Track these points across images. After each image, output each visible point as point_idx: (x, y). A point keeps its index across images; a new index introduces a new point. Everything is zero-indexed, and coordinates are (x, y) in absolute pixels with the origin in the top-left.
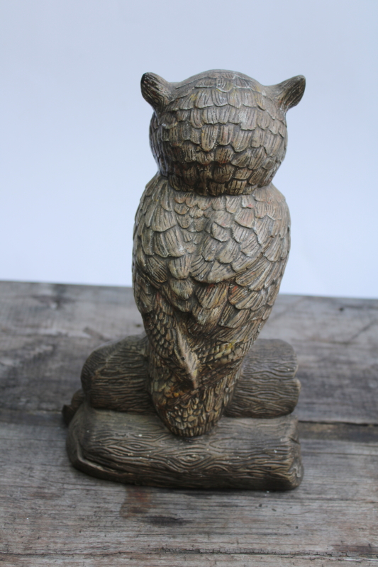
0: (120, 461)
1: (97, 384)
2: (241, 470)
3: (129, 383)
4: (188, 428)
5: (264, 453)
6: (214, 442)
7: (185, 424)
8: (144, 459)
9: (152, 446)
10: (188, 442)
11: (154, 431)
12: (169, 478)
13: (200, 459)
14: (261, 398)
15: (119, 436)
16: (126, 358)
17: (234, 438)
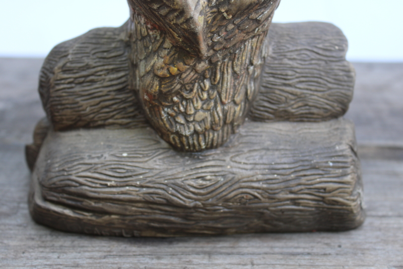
0: (96, 195)
1: (58, 87)
2: (282, 195)
3: (104, 80)
4: (196, 132)
5: (314, 168)
6: (237, 155)
7: (191, 125)
8: (132, 188)
9: (143, 168)
10: (198, 159)
11: (145, 147)
12: (172, 219)
13: (218, 182)
14: (301, 88)
15: (93, 158)
16: (98, 46)
17: (267, 149)
